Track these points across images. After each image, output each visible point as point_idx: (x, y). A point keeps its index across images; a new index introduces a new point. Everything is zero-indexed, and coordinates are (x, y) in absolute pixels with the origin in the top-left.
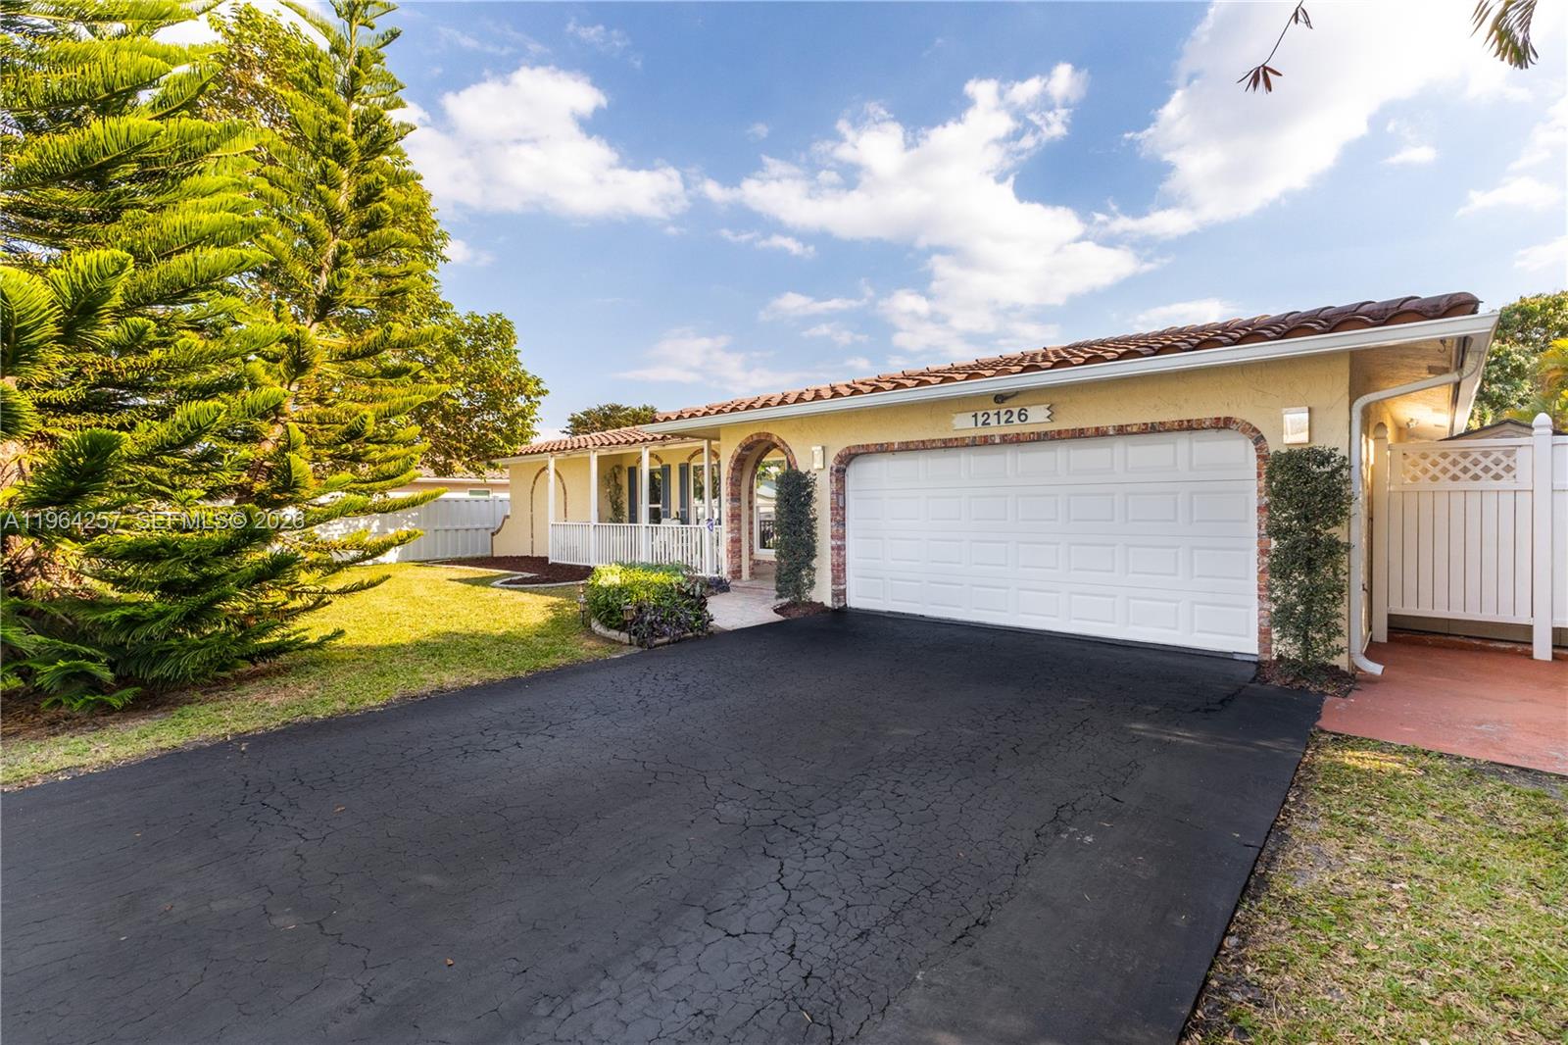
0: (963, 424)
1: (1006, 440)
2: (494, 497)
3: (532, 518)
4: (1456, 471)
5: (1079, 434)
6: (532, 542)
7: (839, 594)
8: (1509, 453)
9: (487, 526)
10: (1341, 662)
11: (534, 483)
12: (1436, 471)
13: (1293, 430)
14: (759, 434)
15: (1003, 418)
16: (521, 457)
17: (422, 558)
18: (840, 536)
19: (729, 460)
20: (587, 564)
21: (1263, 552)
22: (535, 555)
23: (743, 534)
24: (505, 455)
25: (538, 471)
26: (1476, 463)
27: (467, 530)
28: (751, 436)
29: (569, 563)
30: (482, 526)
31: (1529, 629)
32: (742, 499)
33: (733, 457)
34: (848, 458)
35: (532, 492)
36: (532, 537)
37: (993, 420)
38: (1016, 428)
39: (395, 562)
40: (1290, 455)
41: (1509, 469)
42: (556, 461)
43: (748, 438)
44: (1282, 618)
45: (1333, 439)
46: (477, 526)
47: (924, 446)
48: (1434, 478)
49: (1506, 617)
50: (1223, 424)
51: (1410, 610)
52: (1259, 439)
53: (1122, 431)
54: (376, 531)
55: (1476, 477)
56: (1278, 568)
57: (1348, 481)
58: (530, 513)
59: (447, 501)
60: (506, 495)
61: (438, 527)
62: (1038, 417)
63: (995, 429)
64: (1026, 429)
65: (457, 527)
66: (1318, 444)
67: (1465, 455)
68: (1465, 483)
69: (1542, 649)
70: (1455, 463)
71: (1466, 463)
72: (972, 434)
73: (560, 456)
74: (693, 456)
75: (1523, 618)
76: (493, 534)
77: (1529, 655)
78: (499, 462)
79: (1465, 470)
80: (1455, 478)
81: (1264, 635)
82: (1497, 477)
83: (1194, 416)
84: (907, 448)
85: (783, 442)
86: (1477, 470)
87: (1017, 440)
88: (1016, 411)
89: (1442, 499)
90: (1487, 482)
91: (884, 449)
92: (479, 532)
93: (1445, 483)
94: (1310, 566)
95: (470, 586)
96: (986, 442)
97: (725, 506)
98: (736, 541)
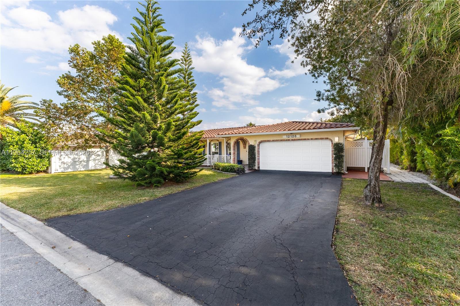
0: (285, 137)
1: (292, 140)
4: (355, 145)
5: (305, 139)
7: (259, 167)
8: (362, 143)
10: (342, 172)
12: (353, 145)
13: (336, 140)
14: (241, 138)
15: (292, 137)
18: (259, 157)
21: (332, 157)
26: (358, 144)
31: (365, 168)
32: (235, 150)
33: (234, 141)
34: (260, 143)
37: (290, 137)
38: (294, 138)
40: (337, 143)
41: (362, 145)
43: (238, 138)
44: (336, 166)
45: (341, 141)
47: (277, 141)
48: (353, 146)
49: (362, 166)
50: (327, 138)
51: (350, 166)
52: (332, 141)
53: (312, 139)
55: (358, 146)
56: (335, 159)
57: (343, 147)
62: (298, 137)
63: (291, 138)
64: (296, 138)
66: (340, 142)
67: (357, 143)
68: (357, 147)
69: (366, 170)
70: (355, 144)
71: (357, 144)
72: (286, 139)
75: (364, 166)
77: (365, 171)
79: (357, 145)
80: (355, 146)
81: (333, 169)
82: (361, 146)
83: (323, 137)
84: (273, 141)
85: (246, 139)
86: (358, 145)
87: (294, 140)
88: (294, 135)
89: (354, 149)
90: (359, 147)
91: (269, 141)
93: (354, 147)
94: (339, 159)
96: (289, 140)
97: (232, 151)
98: (234, 158)
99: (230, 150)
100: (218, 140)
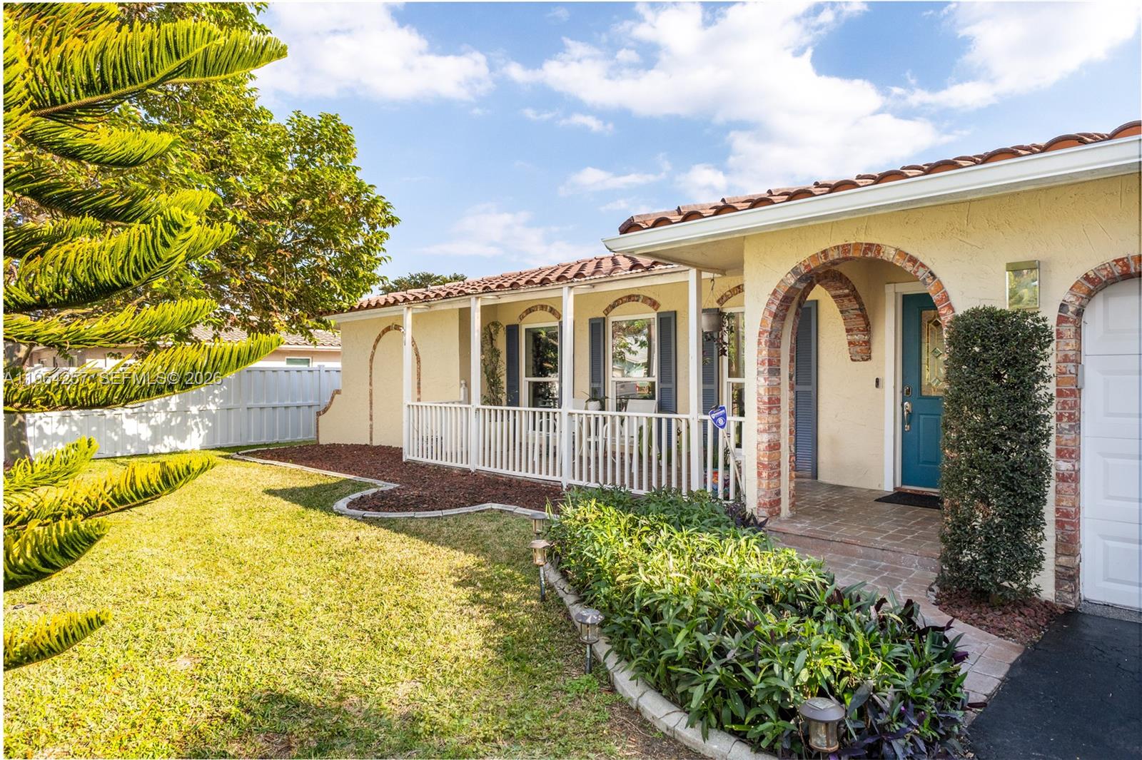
2: (320, 366)
3: (371, 394)
6: (371, 426)
7: (1068, 577)
9: (310, 402)
11: (375, 347)
14: (845, 248)
16: (360, 312)
17: (232, 443)
19: (766, 298)
20: (464, 465)
22: (375, 443)
23: (782, 434)
24: (341, 310)
25: (379, 331)
27: (286, 407)
28: (825, 252)
29: (434, 461)
30: (305, 403)
32: (782, 371)
33: (775, 292)
35: (371, 360)
36: (371, 419)
39: (198, 448)
42: (413, 314)
43: (814, 257)
46: (299, 402)
54: (174, 409)
58: (368, 387)
59: (262, 371)
60: (337, 365)
61: (251, 403)
65: (276, 403)
73: (421, 307)
74: (613, 307)
76: (319, 414)
78: (332, 320)
85: (913, 260)
92: (301, 410)
95: (299, 508)
97: (754, 383)
98: (774, 447)
99: (737, 369)
100: (654, 304)
